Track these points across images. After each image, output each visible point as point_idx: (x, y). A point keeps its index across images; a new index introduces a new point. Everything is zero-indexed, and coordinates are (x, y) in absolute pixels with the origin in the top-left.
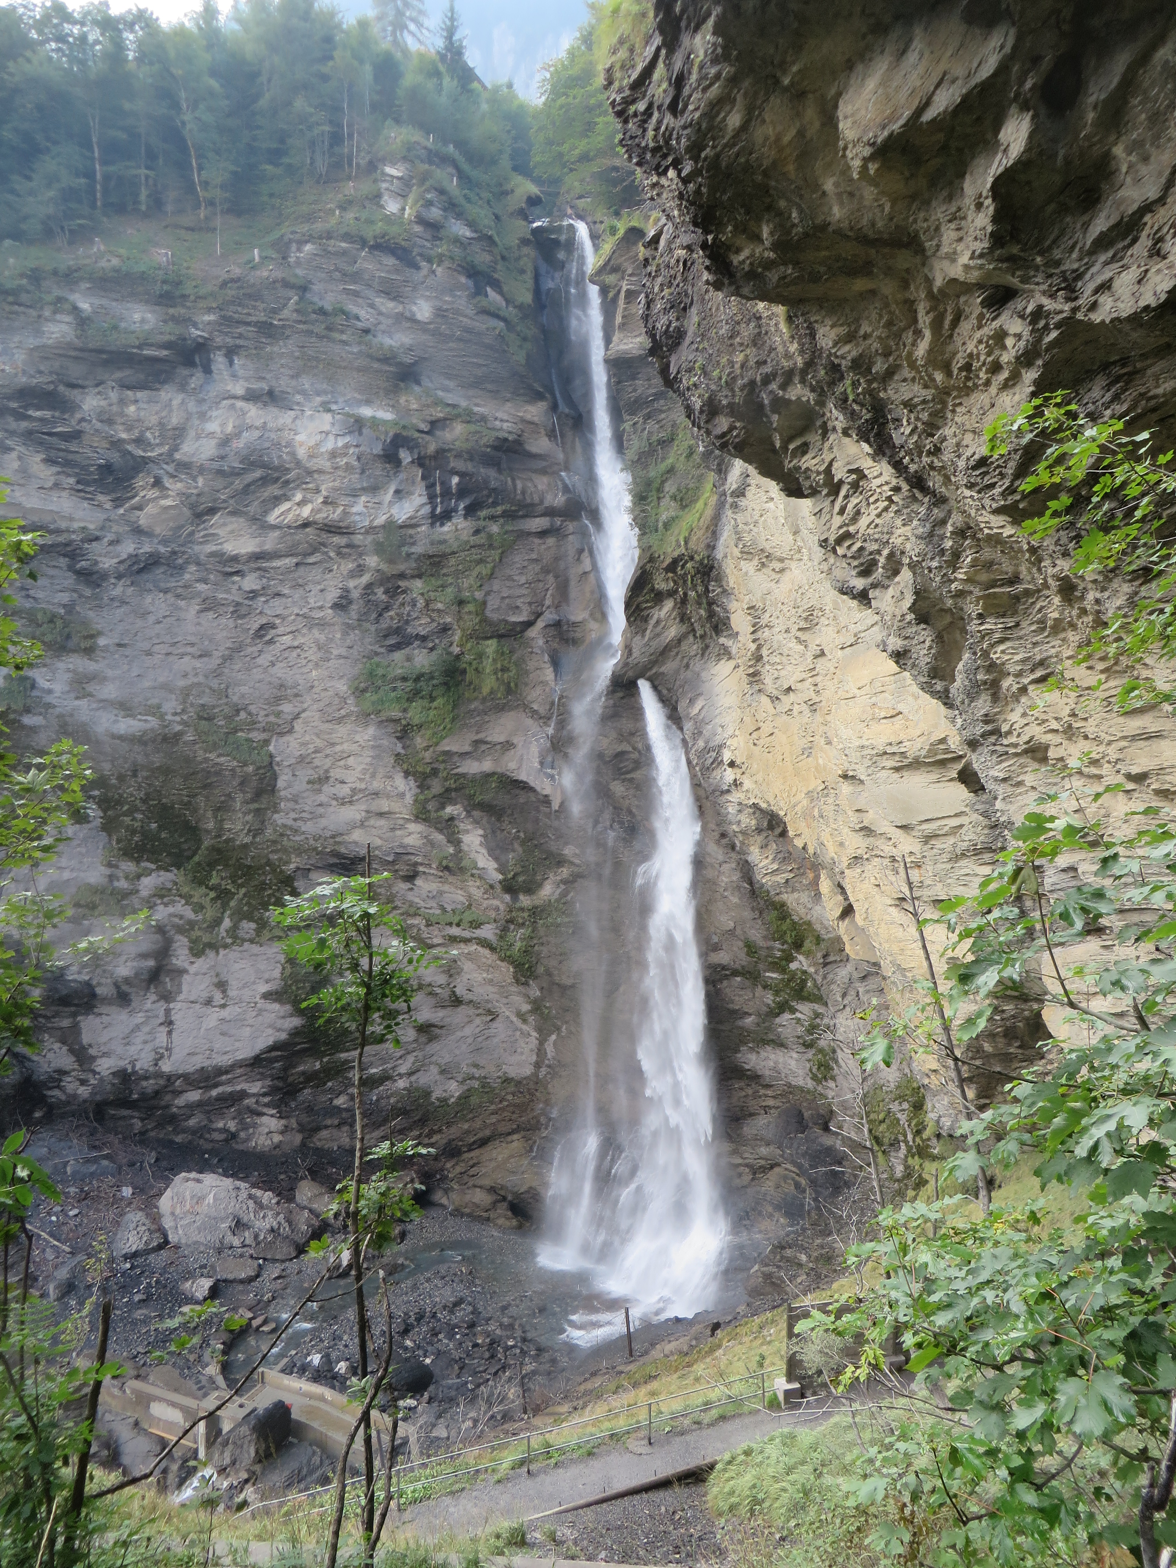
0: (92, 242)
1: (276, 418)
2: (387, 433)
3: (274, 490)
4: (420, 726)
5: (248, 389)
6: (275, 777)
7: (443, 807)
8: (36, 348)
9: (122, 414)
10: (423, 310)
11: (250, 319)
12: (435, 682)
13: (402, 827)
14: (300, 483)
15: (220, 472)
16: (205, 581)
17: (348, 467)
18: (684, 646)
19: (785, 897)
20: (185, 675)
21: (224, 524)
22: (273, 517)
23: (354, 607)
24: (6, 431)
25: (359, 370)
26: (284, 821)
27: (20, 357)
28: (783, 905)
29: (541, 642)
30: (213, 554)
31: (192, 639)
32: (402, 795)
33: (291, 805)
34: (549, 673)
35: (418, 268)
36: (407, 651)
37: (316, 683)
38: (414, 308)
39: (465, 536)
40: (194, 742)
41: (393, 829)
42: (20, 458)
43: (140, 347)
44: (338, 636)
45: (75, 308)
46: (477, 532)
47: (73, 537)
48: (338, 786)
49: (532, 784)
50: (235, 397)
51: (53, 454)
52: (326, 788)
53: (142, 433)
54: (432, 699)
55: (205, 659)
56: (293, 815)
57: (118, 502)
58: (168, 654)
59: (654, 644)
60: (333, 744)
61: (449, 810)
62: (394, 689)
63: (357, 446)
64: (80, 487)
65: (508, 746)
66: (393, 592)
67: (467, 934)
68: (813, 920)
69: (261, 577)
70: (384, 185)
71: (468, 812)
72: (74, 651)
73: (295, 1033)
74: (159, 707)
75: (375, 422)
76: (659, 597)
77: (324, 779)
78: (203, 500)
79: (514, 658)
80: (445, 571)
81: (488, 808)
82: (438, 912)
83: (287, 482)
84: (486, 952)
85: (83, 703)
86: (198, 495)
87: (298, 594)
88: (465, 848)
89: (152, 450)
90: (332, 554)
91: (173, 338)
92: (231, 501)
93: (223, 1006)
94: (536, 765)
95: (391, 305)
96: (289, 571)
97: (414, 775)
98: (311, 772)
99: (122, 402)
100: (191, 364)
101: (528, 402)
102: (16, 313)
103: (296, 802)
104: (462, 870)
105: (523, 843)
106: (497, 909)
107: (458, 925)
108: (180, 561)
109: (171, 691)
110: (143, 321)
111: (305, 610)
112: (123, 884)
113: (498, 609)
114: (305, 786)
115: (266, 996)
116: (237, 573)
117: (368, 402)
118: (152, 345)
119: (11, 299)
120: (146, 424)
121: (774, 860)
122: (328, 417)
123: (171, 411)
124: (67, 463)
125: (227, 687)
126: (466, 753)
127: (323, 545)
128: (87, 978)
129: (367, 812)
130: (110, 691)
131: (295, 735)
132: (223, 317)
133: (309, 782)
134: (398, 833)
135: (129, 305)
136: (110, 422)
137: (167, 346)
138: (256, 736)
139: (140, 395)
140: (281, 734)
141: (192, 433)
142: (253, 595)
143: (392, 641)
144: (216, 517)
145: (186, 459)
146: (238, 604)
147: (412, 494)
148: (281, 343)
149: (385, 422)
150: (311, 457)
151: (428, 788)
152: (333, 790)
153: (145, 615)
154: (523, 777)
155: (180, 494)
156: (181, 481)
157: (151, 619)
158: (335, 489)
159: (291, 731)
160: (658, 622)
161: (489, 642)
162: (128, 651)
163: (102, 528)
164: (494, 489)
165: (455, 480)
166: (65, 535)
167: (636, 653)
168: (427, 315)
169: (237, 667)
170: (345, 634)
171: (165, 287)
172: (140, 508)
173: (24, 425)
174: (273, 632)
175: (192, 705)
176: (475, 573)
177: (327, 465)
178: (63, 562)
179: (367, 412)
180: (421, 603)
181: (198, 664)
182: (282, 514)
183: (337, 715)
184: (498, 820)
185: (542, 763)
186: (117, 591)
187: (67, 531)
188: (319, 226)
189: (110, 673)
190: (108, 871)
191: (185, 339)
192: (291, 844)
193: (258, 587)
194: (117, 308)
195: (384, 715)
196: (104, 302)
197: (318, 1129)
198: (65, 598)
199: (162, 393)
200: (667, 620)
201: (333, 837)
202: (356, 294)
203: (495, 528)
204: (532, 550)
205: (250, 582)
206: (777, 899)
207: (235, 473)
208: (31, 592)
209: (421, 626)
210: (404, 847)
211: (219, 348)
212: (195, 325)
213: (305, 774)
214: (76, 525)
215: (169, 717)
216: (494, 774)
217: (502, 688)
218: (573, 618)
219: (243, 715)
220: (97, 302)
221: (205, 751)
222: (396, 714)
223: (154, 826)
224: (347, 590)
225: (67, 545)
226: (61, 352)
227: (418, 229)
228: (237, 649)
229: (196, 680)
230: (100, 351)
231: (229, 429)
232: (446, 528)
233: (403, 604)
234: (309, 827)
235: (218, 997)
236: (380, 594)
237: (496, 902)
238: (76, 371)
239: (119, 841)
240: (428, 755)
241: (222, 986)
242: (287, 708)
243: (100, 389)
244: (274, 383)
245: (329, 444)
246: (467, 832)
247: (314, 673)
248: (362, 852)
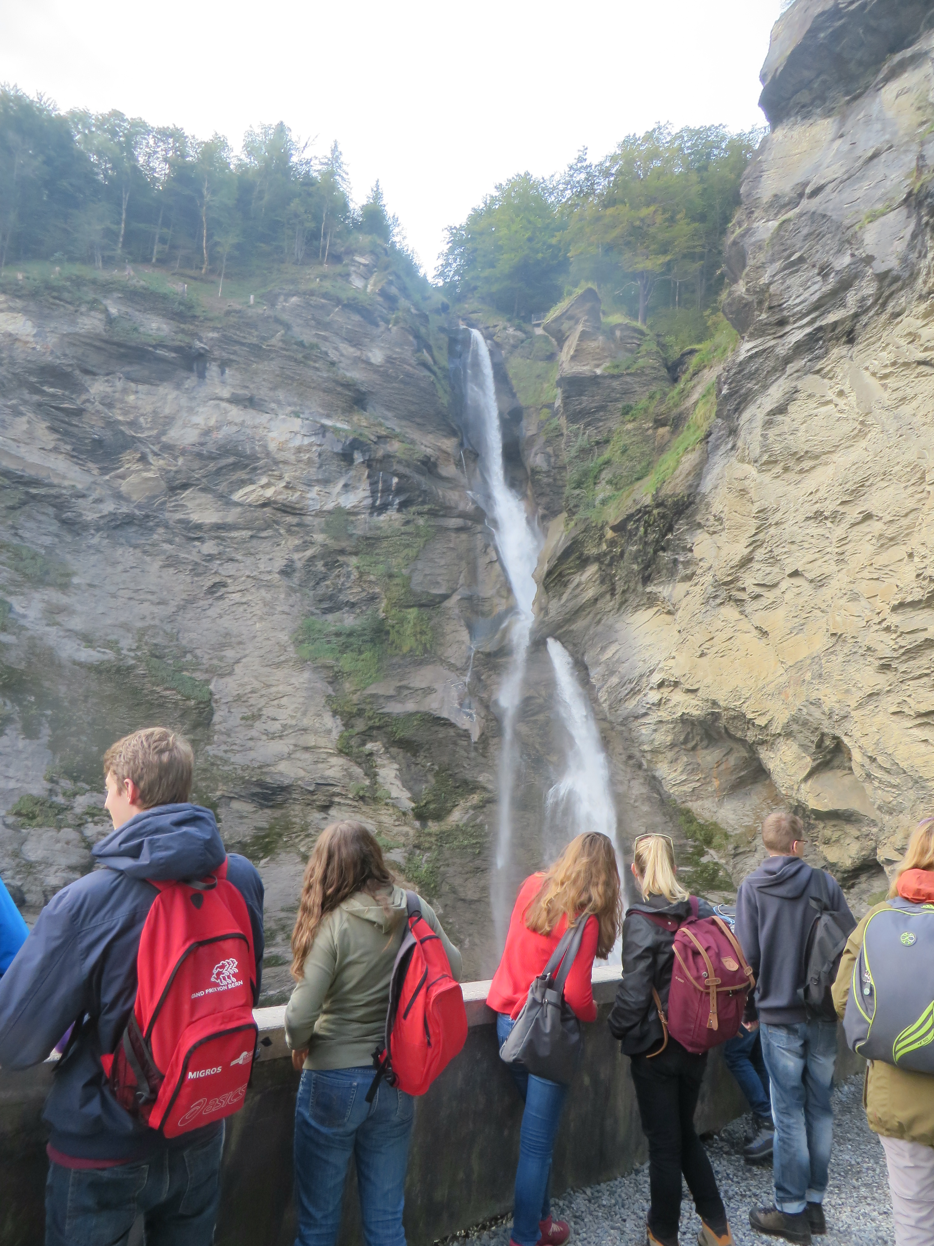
0: (124, 268)
1: (254, 418)
2: (347, 437)
3: (242, 475)
4: (349, 674)
5: (233, 394)
6: (212, 713)
7: (364, 744)
8: (69, 334)
9: (122, 401)
10: (377, 356)
11: (245, 341)
12: (365, 638)
13: (325, 761)
14: (267, 469)
15: (199, 455)
16: (170, 542)
17: (310, 462)
18: (600, 604)
19: (689, 805)
20: (143, 618)
21: (194, 498)
22: (237, 497)
23: (297, 574)
24: (22, 399)
25: (324, 391)
26: (215, 752)
27: (52, 340)
28: (688, 811)
29: (457, 611)
30: (180, 521)
31: (153, 588)
32: (329, 732)
33: (223, 738)
34: (464, 635)
35: (377, 326)
36: (338, 614)
37: (259, 634)
38: (370, 354)
39: (397, 525)
40: (144, 676)
41: (316, 762)
42: (29, 422)
43: (155, 347)
44: (282, 596)
45: (106, 311)
46: (407, 523)
47: (64, 491)
48: (270, 722)
49: (453, 721)
50: (221, 399)
51: (57, 424)
52: (258, 725)
53: (137, 418)
54: (360, 652)
55: (162, 606)
56: (224, 747)
57: (104, 471)
58: (130, 599)
59: (570, 605)
60: (269, 686)
61: (369, 746)
62: (329, 642)
63: (320, 445)
64: (75, 454)
65: (429, 691)
66: (331, 565)
68: (719, 821)
69: (218, 545)
70: (353, 268)
71: (386, 748)
72: (49, 585)
74: (117, 642)
75: (336, 430)
76: (583, 564)
77: (256, 717)
78: (179, 476)
79: (432, 623)
80: (377, 551)
81: (405, 744)
83: (255, 469)
85: (53, 630)
86: (176, 472)
87: (249, 560)
88: (380, 779)
89: (142, 433)
90: (282, 531)
91: (182, 344)
92: (204, 480)
94: (456, 705)
95: (352, 350)
96: (244, 541)
97: (341, 714)
98: (245, 710)
99: (125, 391)
100: (190, 369)
101: (445, 436)
102: (58, 305)
103: (229, 736)
104: (376, 800)
105: (437, 774)
106: (406, 834)
108: (151, 524)
109: (128, 630)
110: (158, 329)
111: (255, 573)
112: (60, 800)
113: (421, 583)
114: (238, 721)
116: (198, 539)
117: (328, 416)
118: (165, 347)
119: (55, 294)
120: (142, 411)
121: (683, 772)
122: (298, 422)
123: (165, 403)
124: (66, 433)
125: (178, 633)
126: (392, 697)
127: (277, 522)
128: (19, 883)
129: (295, 745)
130: (76, 623)
131: (234, 677)
132: (224, 336)
133: (243, 718)
134: (320, 766)
135: (148, 316)
136: (110, 406)
137: (177, 350)
138: (199, 676)
139: (140, 387)
140: (222, 676)
141: (180, 423)
142: (210, 558)
143: (325, 605)
144: (188, 492)
145: (171, 442)
146: (197, 564)
147: (357, 488)
148: (266, 363)
149: (344, 430)
150: (280, 450)
151: (352, 727)
152: (264, 726)
153: (115, 563)
154: (445, 715)
155: (161, 469)
156: (164, 459)
157: (120, 568)
158: (295, 478)
159: (231, 673)
160: (578, 585)
161: (411, 610)
162: (97, 592)
163: (89, 489)
164: (425, 491)
165: (395, 480)
166: (57, 490)
167: (552, 612)
168: (379, 360)
169: (188, 616)
170: (288, 595)
171: (182, 308)
172: (123, 477)
173: (36, 398)
174: (223, 590)
175: (146, 643)
176: (403, 555)
177: (292, 458)
178: (51, 511)
179: (328, 422)
180: (355, 575)
181: (156, 609)
182: (245, 494)
183: (277, 660)
184: (414, 755)
185: (461, 705)
186: (95, 541)
187: (59, 486)
188: (303, 287)
189: (79, 608)
190: (49, 786)
191: (190, 348)
192: (220, 772)
193: (215, 552)
194: (139, 316)
195: (320, 662)
196: (129, 310)
198: (48, 540)
199: (161, 389)
200: (587, 583)
201: (260, 767)
202: (325, 339)
203: (421, 522)
204: (450, 541)
205: (209, 547)
206: (683, 806)
207: (212, 458)
208: (20, 532)
209: (352, 595)
210: (325, 779)
211: (215, 360)
212: (200, 340)
213: (239, 711)
214: (66, 483)
215: (124, 652)
216: (417, 713)
217: (420, 647)
218: (482, 595)
219: (189, 657)
220: (124, 309)
221: (153, 684)
222: (330, 662)
223: (95, 749)
224: (292, 561)
225: (56, 497)
226: (88, 341)
227: (380, 299)
228: (190, 601)
229: (152, 623)
230: (119, 345)
231: (212, 422)
232: (382, 518)
233: (339, 576)
234: (238, 759)
236: (320, 566)
237: (406, 829)
238: (94, 359)
239: (62, 760)
240: (355, 698)
242: (230, 654)
243: (109, 377)
244: (255, 392)
245: (298, 441)
246: (384, 766)
247: (258, 625)
248: (287, 782)
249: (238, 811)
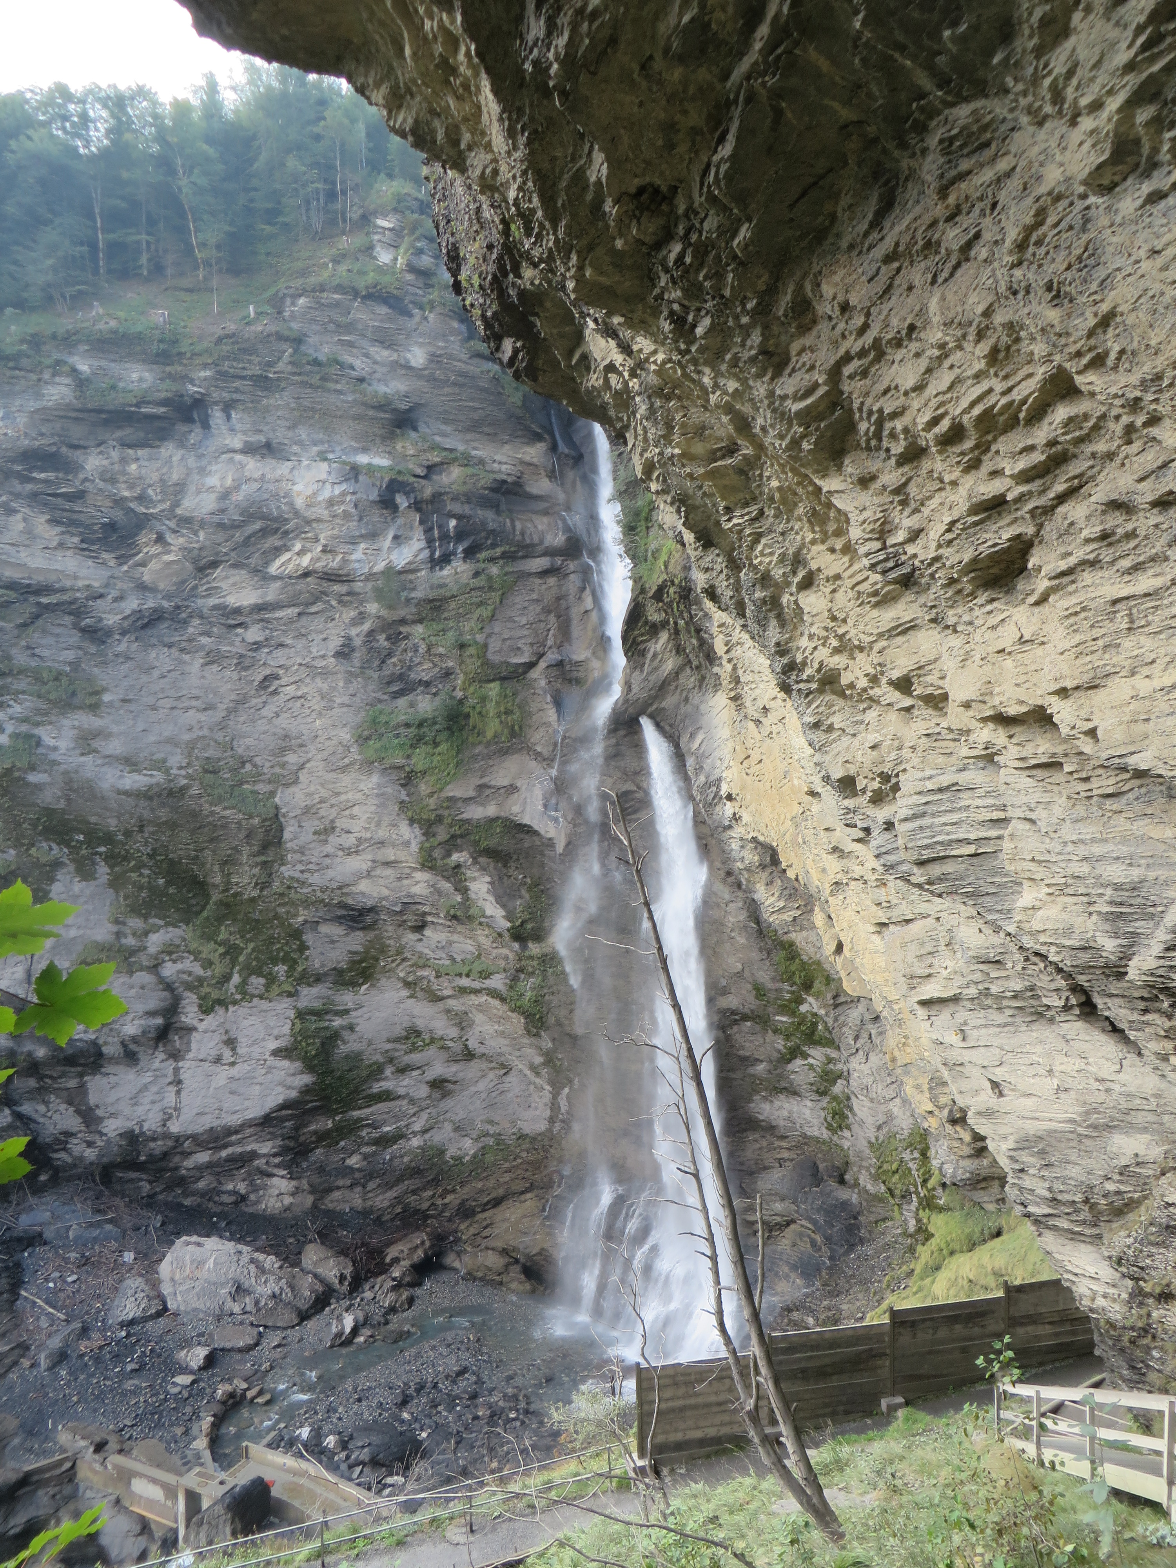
0: (91, 307)
1: (274, 469)
2: (382, 478)
3: (274, 541)
4: (424, 773)
5: (246, 442)
6: (281, 829)
7: (448, 854)
8: (37, 411)
9: (124, 473)
10: (417, 357)
11: (245, 373)
12: (437, 727)
13: (409, 876)
14: (299, 532)
15: (221, 526)
16: (208, 634)
17: (346, 515)
18: (682, 679)
19: (793, 936)
20: (190, 729)
21: (227, 577)
22: (274, 569)
23: (357, 654)
24: (11, 493)
25: (354, 418)
26: (291, 873)
27: (22, 420)
28: (792, 944)
29: (543, 683)
30: (215, 608)
31: (196, 692)
32: (407, 844)
33: (297, 856)
34: (551, 714)
35: (411, 316)
36: (410, 697)
37: (320, 733)
38: (409, 355)
39: (465, 578)
40: (200, 796)
41: (400, 879)
42: (25, 520)
43: (137, 405)
44: (341, 684)
45: (74, 370)
46: (476, 574)
47: (78, 595)
48: (344, 836)
49: (536, 828)
50: (234, 451)
51: (58, 514)
52: (331, 839)
53: (144, 490)
54: (436, 744)
55: (210, 712)
56: (300, 867)
57: (122, 559)
58: (173, 708)
59: (652, 678)
60: (338, 794)
61: (456, 857)
62: (397, 736)
63: (354, 493)
64: (85, 546)
65: (512, 789)
66: (395, 638)
67: (477, 985)
68: (823, 959)
69: (264, 629)
70: (376, 237)
71: (474, 859)
72: (79, 708)
73: (306, 1091)
74: (164, 761)
75: (371, 469)
76: (654, 629)
77: (330, 829)
78: (204, 554)
79: (517, 701)
80: (446, 615)
81: (493, 854)
82: (448, 962)
83: (287, 533)
84: (496, 1003)
85: (88, 759)
86: (200, 549)
87: (300, 644)
88: (472, 896)
89: (154, 507)
90: (334, 603)
91: (169, 395)
92: (233, 554)
93: (233, 1064)
94: (540, 808)
95: (386, 353)
96: (291, 621)
97: (419, 822)
98: (317, 823)
99: (124, 461)
100: (190, 420)
101: (528, 444)
102: (17, 377)
103: (303, 853)
104: (470, 918)
105: (530, 889)
106: (506, 958)
107: (468, 975)
108: (184, 615)
109: (176, 745)
110: (141, 380)
111: (308, 660)
112: (130, 941)
113: (499, 651)
114: (311, 837)
115: (276, 1053)
116: (240, 625)
117: (365, 450)
118: (149, 403)
119: (11, 364)
120: (148, 481)
121: (780, 897)
122: (324, 466)
123: (171, 467)
124: (72, 523)
125: (232, 740)
126: (471, 799)
127: (324, 593)
128: (93, 1037)
129: (374, 861)
130: (115, 747)
131: (300, 786)
132: (219, 373)
133: (315, 833)
134: (405, 882)
135: (127, 365)
136: (113, 481)
137: (165, 402)
138: (262, 788)
139: (140, 453)
140: (287, 785)
141: (192, 488)
142: (257, 646)
143: (395, 688)
144: (219, 570)
145: (188, 514)
146: (242, 656)
147: (411, 539)
148: (277, 395)
149: (381, 468)
150: (309, 506)
151: (434, 835)
152: (339, 841)
153: (150, 669)
154: (526, 820)
155: (182, 549)
156: (183, 536)
157: (156, 673)
158: (334, 538)
159: (296, 782)
160: (655, 655)
161: (492, 685)
162: (133, 707)
163: (107, 586)
164: (493, 531)
165: (453, 523)
166: (70, 594)
167: (635, 689)
168: (421, 361)
169: (242, 719)
170: (348, 682)
171: (162, 346)
172: (143, 564)
173: (29, 487)
174: (276, 683)
175: (197, 758)
176: (475, 616)
177: (325, 514)
178: (68, 620)
179: (363, 459)
180: (423, 648)
181: (202, 717)
182: (283, 564)
183: (341, 764)
184: (505, 866)
185: (545, 806)
186: (122, 647)
187: (72, 589)
188: (313, 280)
189: (115, 729)
190: (115, 928)
191: (182, 396)
192: (298, 896)
193: (261, 639)
194: (115, 368)
195: (387, 763)
196: (103, 363)
197: (329, 1190)
198: (70, 655)
199: (162, 450)
200: (663, 653)
201: (340, 888)
202: (351, 344)
203: (494, 570)
204: (533, 590)
205: (254, 634)
206: (785, 938)
207: (236, 526)
208: (37, 651)
209: (424, 671)
210: (412, 897)
211: (216, 403)
212: (192, 382)
213: (311, 825)
214: (80, 584)
215: (174, 771)
216: (498, 818)
217: (506, 731)
218: (575, 658)
219: (248, 767)
220: (96, 363)
221: (211, 804)
222: (399, 761)
223: (161, 881)
224: (349, 638)
225: (71, 603)
226: (62, 413)
227: (409, 277)
228: (242, 700)
229: (201, 733)
230: (99, 411)
231: (229, 482)
232: (445, 572)
233: (405, 650)
234: (315, 879)
235: (227, 1054)
236: (382, 641)
237: (505, 951)
238: (77, 432)
239: (126, 898)
240: (432, 802)
241: (231, 1043)
242: (292, 759)
243: (101, 448)
244: (271, 435)
245: (327, 493)
246: (474, 879)
247: (318, 722)
248: (370, 903)
249: (327, 936)
